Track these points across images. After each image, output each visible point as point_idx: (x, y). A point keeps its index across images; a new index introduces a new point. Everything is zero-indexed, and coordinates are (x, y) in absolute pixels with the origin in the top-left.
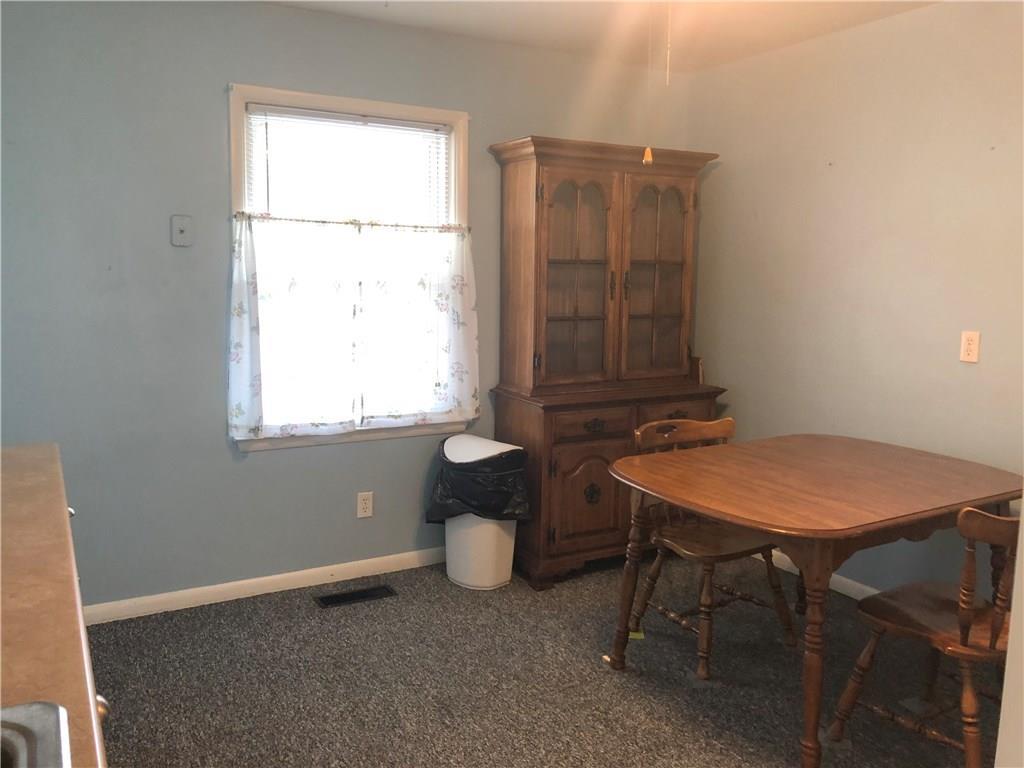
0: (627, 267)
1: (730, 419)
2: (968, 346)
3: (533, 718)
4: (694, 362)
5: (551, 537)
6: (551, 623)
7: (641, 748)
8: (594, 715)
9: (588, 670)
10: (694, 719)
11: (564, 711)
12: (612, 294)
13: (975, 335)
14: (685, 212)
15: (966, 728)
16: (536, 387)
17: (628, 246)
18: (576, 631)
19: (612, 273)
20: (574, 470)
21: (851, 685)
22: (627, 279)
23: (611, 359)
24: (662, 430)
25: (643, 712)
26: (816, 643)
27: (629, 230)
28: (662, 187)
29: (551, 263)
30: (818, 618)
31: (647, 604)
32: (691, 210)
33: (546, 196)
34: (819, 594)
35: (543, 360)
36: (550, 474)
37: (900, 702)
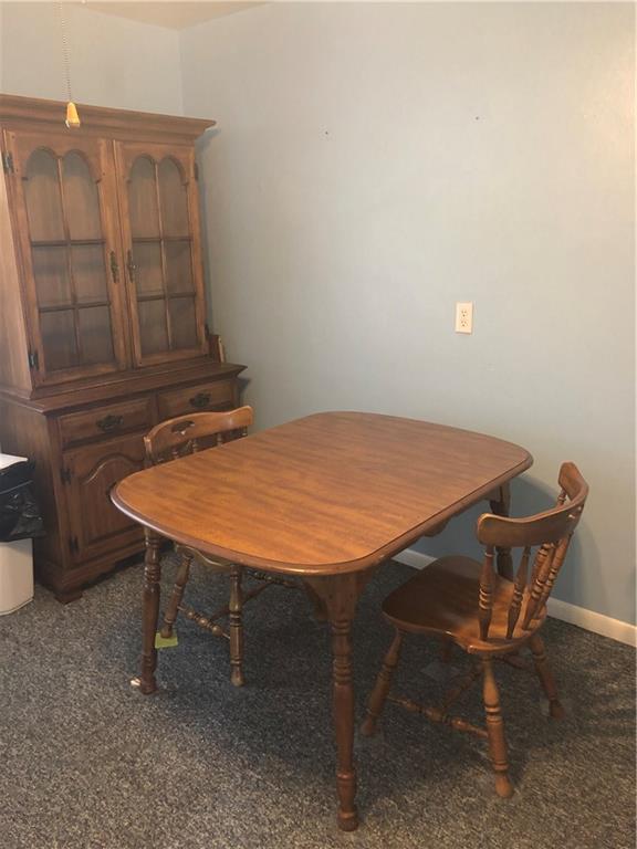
0: (128, 246)
1: (248, 407)
2: (463, 317)
3: (47, 793)
4: (213, 340)
5: (73, 545)
6: (77, 645)
7: (171, 805)
8: (118, 770)
9: (116, 703)
10: (229, 745)
11: (84, 773)
12: (114, 276)
13: (468, 307)
14: (187, 185)
15: (489, 718)
16: (36, 388)
17: (126, 223)
18: (104, 650)
19: (112, 253)
20: (89, 475)
21: (381, 682)
22: (129, 258)
23: (122, 345)
24: (176, 428)
25: (174, 749)
26: (346, 675)
27: (125, 204)
28: (157, 157)
29: (34, 245)
30: (346, 649)
31: (178, 610)
32: (192, 181)
33: (16, 165)
34: (345, 624)
35: (41, 357)
36: (63, 483)
37: (423, 670)
